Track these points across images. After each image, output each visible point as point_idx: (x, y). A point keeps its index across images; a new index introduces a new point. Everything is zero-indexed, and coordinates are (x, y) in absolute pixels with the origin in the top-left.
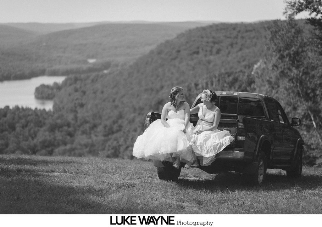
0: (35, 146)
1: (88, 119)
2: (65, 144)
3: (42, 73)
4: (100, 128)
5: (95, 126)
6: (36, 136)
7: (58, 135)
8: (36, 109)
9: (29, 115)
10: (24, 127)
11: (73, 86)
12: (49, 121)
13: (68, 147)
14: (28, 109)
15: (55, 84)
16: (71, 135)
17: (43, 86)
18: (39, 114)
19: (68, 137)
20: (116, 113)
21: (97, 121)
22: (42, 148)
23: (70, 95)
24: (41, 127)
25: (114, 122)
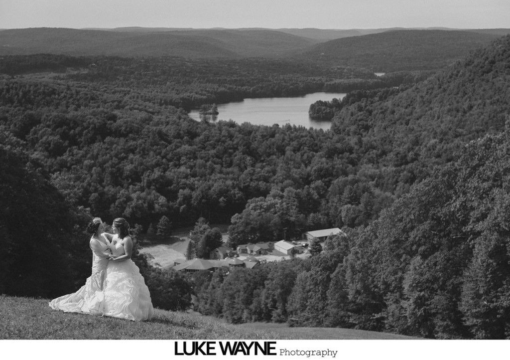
0: (309, 175)
1: (375, 144)
2: (346, 174)
3: (319, 88)
4: (391, 155)
5: (384, 153)
6: (310, 163)
7: (338, 162)
8: (311, 129)
9: (302, 137)
10: (295, 150)
11: (356, 104)
12: (326, 145)
13: (350, 177)
14: (302, 129)
15: (335, 100)
16: (353, 163)
17: (320, 103)
18: (315, 135)
19: (351, 166)
20: (411, 137)
21: (387, 147)
22: (317, 179)
23: (352, 115)
24: (317, 152)
25: (409, 150)
